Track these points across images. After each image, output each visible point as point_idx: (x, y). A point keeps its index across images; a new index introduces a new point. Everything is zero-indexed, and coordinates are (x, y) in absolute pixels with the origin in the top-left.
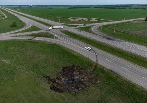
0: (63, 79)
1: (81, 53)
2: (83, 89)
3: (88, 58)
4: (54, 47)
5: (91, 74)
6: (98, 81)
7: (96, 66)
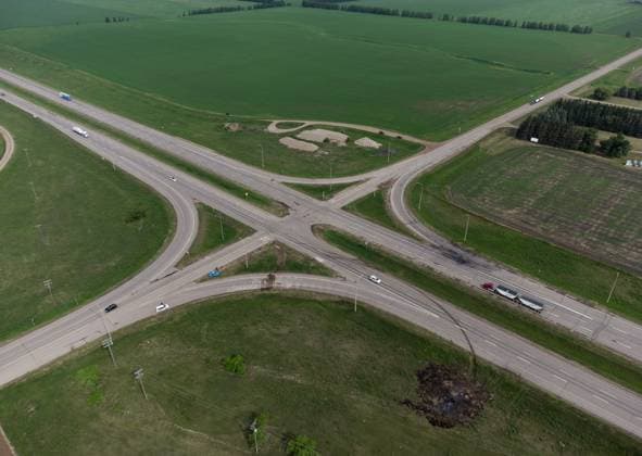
0: (435, 401)
1: (429, 328)
2: (477, 414)
3: (451, 343)
4: (353, 310)
5: (474, 382)
6: (492, 395)
7: (474, 360)
